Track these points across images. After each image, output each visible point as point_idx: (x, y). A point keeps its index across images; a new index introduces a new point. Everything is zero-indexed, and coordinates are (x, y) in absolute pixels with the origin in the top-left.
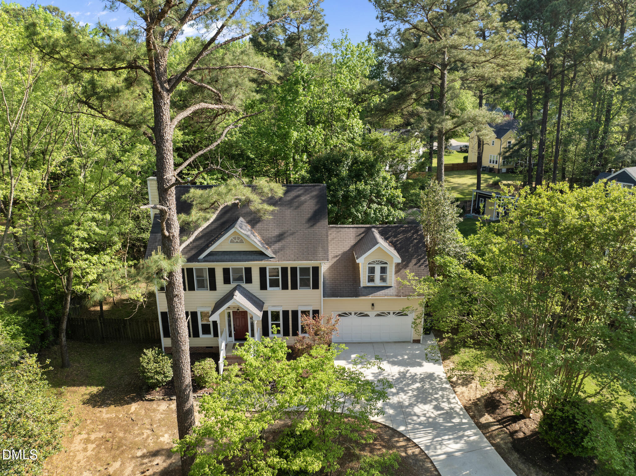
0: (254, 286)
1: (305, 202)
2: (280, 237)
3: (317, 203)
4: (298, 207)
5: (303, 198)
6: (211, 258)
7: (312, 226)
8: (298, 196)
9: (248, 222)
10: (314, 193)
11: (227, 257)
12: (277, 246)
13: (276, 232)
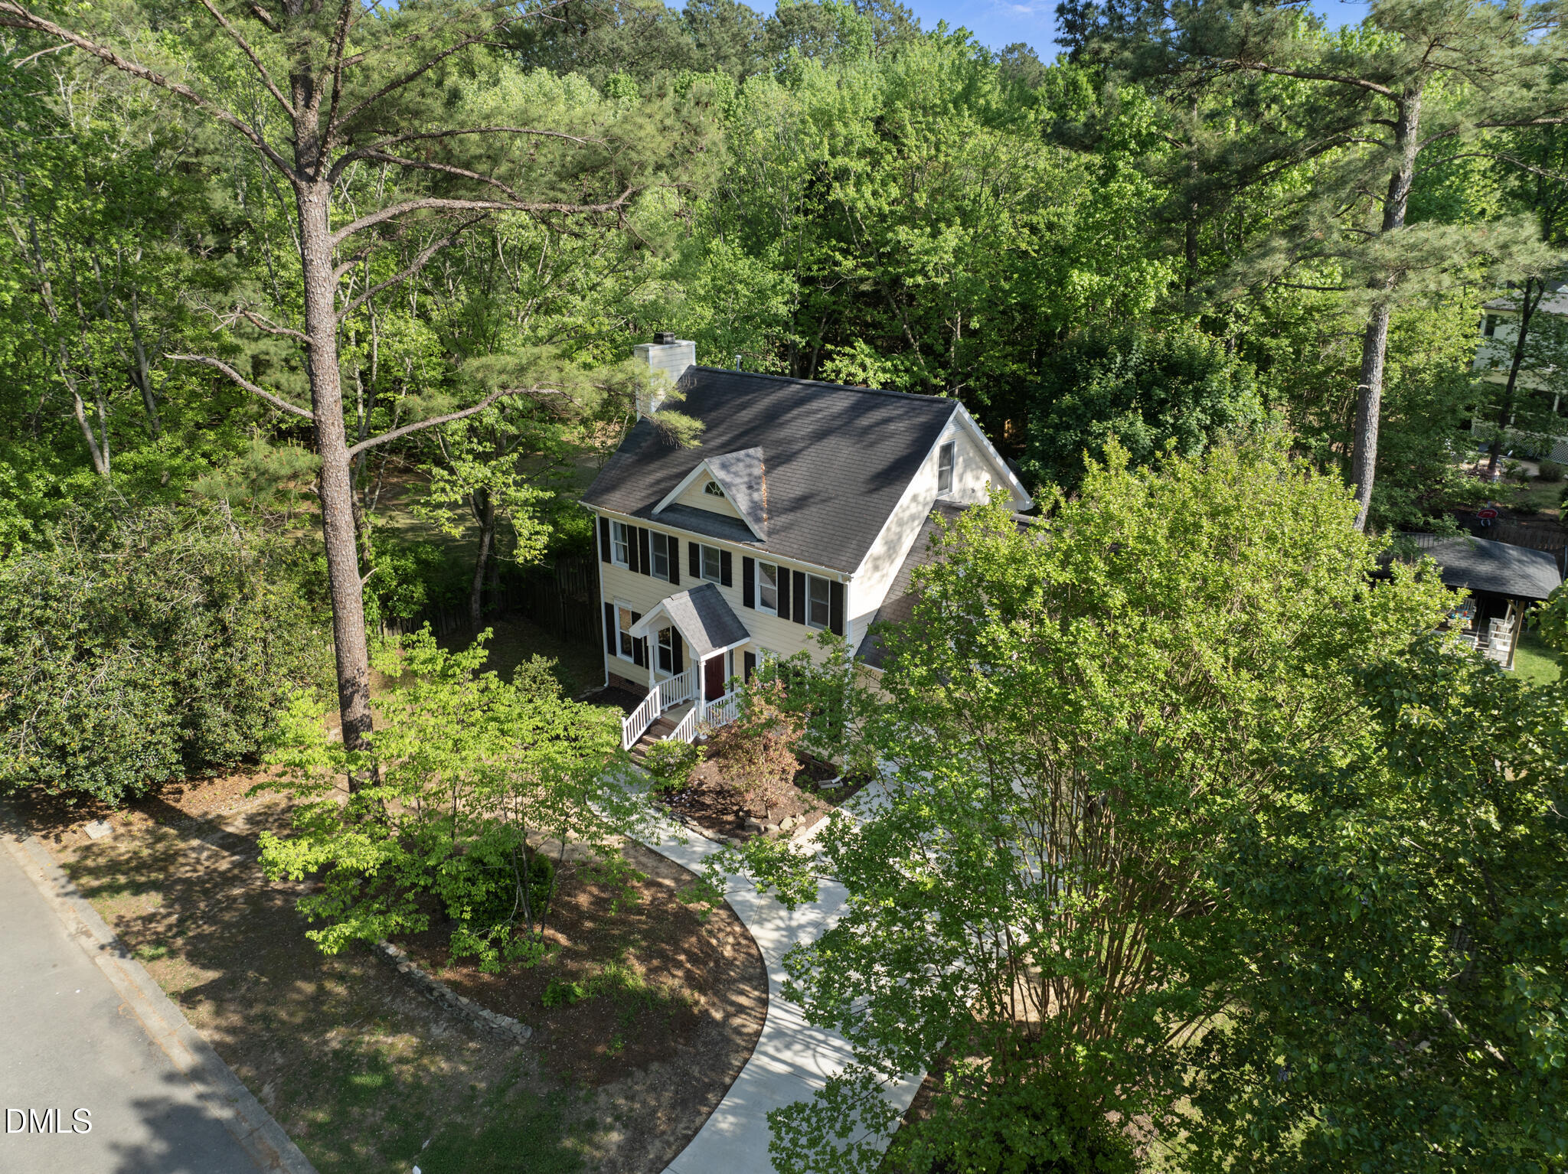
0: (733, 595)
1: (892, 435)
2: (800, 503)
3: (915, 441)
4: (872, 445)
5: (892, 427)
6: (671, 516)
7: (871, 491)
8: (887, 421)
9: (766, 461)
10: (922, 419)
11: (694, 521)
12: (783, 520)
13: (798, 491)
